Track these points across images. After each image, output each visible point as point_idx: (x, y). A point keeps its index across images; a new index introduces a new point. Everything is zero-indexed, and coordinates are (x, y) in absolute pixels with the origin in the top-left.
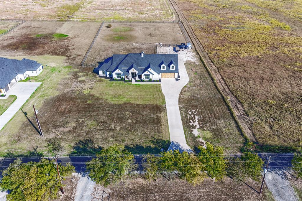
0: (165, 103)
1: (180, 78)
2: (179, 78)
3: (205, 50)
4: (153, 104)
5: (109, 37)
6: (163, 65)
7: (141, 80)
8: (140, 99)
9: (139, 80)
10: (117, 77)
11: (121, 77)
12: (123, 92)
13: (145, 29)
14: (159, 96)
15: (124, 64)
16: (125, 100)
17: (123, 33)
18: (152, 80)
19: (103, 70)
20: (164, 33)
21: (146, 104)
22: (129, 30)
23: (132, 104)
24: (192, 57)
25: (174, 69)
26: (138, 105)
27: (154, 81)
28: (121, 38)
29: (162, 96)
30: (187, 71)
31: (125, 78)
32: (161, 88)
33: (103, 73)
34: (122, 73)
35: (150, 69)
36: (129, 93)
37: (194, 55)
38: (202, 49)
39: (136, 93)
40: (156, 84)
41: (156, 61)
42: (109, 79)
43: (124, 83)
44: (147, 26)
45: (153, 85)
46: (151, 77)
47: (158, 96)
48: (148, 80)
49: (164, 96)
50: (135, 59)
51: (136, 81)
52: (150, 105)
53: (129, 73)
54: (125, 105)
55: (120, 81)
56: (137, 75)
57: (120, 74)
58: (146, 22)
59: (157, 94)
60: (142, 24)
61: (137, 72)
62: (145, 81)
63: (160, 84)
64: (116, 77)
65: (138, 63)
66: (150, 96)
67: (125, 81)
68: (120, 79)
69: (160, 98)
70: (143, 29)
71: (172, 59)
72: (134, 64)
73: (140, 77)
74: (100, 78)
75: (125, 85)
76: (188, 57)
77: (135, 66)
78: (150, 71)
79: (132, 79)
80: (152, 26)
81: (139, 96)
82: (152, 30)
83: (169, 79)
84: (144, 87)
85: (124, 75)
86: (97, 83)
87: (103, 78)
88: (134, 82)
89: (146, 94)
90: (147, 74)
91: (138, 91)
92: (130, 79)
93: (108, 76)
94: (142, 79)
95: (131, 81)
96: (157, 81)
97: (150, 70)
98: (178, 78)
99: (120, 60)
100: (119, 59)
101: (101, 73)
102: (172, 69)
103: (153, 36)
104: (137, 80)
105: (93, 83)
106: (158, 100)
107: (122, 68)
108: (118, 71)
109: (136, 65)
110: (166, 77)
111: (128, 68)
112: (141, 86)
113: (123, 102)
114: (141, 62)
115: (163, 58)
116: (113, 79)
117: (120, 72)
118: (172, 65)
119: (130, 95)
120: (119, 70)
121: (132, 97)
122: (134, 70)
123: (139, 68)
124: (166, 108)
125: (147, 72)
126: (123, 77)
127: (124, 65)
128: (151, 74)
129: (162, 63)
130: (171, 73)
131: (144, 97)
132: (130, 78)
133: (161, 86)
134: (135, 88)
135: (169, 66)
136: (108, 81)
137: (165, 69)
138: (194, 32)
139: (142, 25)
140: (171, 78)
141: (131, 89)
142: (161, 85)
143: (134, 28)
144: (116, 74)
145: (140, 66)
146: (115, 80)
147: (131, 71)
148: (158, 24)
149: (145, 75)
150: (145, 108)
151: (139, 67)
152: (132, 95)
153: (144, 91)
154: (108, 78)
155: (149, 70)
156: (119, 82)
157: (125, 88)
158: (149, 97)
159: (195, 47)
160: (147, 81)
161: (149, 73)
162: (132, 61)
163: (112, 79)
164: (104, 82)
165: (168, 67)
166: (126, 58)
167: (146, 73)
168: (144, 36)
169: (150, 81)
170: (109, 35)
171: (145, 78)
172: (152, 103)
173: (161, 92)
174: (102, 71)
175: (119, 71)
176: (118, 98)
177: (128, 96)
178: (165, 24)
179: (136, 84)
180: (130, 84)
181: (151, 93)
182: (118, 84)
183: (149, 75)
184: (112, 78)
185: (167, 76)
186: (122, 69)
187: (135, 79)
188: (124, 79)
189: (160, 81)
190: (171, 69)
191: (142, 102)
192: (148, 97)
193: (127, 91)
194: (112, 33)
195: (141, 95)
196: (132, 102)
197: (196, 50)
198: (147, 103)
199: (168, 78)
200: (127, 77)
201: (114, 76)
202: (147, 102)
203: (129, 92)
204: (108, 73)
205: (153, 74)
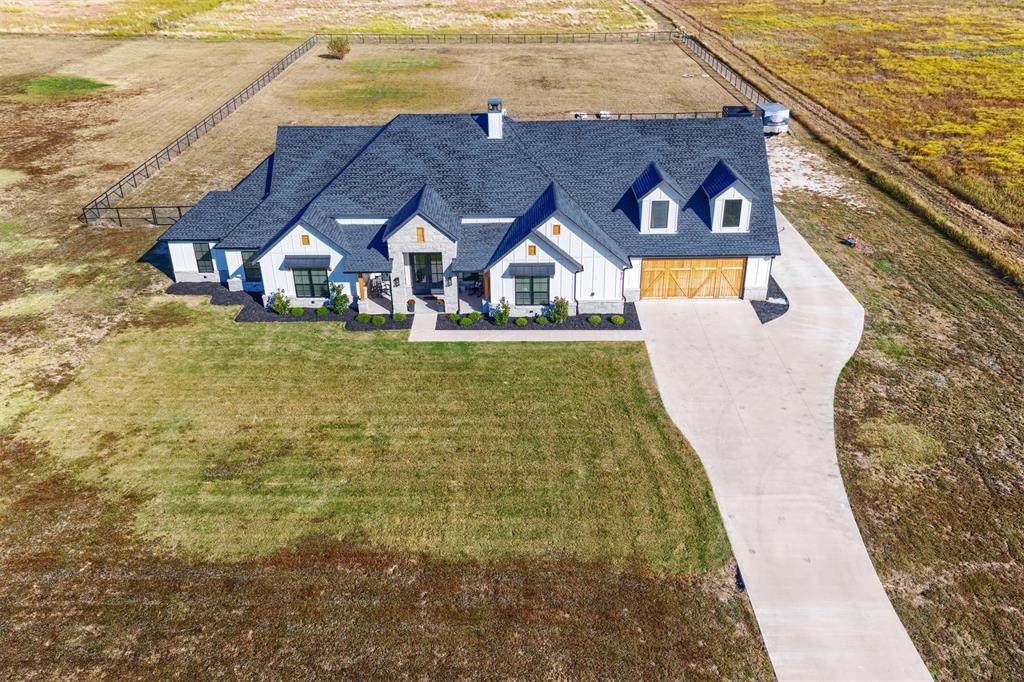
0: (726, 554)
1: (781, 295)
2: (781, 301)
3: (874, 137)
4: (600, 564)
5: (323, 92)
6: (657, 194)
7: (486, 315)
8: (469, 490)
9: (470, 310)
10: (301, 291)
11: (325, 294)
12: (317, 420)
13: (517, 62)
14: (645, 455)
15: (356, 192)
16: (319, 502)
17: (403, 77)
18: (571, 312)
19: (204, 236)
20: (612, 75)
21: (521, 562)
22: (432, 67)
23: (375, 561)
24: (809, 171)
25: (744, 226)
26: (438, 573)
27: (583, 322)
28: (384, 95)
29: (676, 459)
30: (818, 251)
31: (356, 299)
32: (651, 379)
33: (204, 262)
34: (336, 259)
35: (552, 221)
36: (370, 432)
37: (816, 163)
38: (856, 134)
39: (439, 431)
40: (607, 347)
41: (600, 172)
42: (239, 308)
43: (350, 335)
44: (525, 53)
45: (582, 358)
46: (561, 287)
47: (636, 462)
48: (538, 310)
49: (698, 465)
50: (440, 156)
51: (446, 322)
52: (568, 565)
53: (386, 255)
54: (297, 579)
55: (321, 318)
56: (451, 272)
57: (322, 263)
58: (523, 40)
59: (626, 445)
60: (499, 48)
61: (449, 251)
62: (514, 324)
63: (640, 346)
64: (290, 292)
65: (460, 186)
66: (562, 455)
67: (354, 320)
68: (319, 303)
69: (656, 479)
70: (507, 64)
71: (723, 153)
72: (427, 191)
73: (475, 286)
74: (170, 298)
75: (349, 355)
76: (789, 175)
77: (440, 203)
78: (553, 239)
79: (411, 305)
80: (549, 52)
81: (461, 463)
82: (548, 66)
83: (702, 303)
84: (510, 372)
85: (350, 272)
86: (134, 332)
87: (192, 302)
88: (424, 328)
89: (521, 438)
90: (531, 266)
91: (453, 406)
92: (400, 308)
93: (236, 285)
94: (495, 302)
95: (406, 323)
96: (608, 322)
97: (557, 230)
98: (772, 300)
99: (327, 165)
100: (320, 156)
101: (183, 258)
102: (727, 223)
103: (555, 87)
104: (451, 308)
105: (97, 335)
106: (640, 504)
107: (342, 222)
108: (297, 242)
109: (444, 197)
110: (673, 293)
111: (382, 222)
112: (482, 362)
113: (286, 533)
114: (483, 172)
115: (653, 150)
116: (265, 303)
117: (318, 247)
118: (731, 193)
119: (379, 447)
120: (312, 237)
121: (387, 473)
122: (430, 231)
123: (464, 221)
124: (748, 618)
125: (532, 251)
126: (346, 290)
127: (356, 199)
128: (558, 267)
129: (651, 179)
130: (720, 261)
131: (506, 464)
132: (402, 295)
133: (646, 365)
134: (428, 379)
135: (699, 205)
136: (227, 321)
137: (672, 228)
138: (774, 70)
139: (500, 51)
140: (715, 294)
141: (392, 391)
142: (649, 347)
143: (461, 58)
144: (290, 263)
145: (479, 209)
146: (278, 311)
147: (406, 240)
148: (582, 47)
149: (514, 271)
150: (509, 615)
151: (465, 214)
152: (397, 444)
153: (508, 405)
154: (234, 298)
155: (546, 228)
156: (307, 327)
157: (346, 376)
158: (553, 466)
159: (805, 125)
160: (533, 323)
161: (542, 257)
162: (419, 167)
163: (261, 303)
164: (184, 328)
165: (689, 210)
166: (373, 150)
167: (520, 254)
168: (510, 86)
169: (555, 316)
170: (327, 85)
171: (511, 300)
172: (586, 547)
173: (656, 415)
174: (190, 246)
175: (306, 240)
176: (254, 487)
177: (354, 461)
178: (615, 46)
179: (440, 345)
180: (394, 345)
181: (566, 432)
182: (294, 347)
183: (548, 271)
184: (258, 296)
185: (683, 282)
186: (338, 225)
187: (436, 304)
188: (355, 308)
189: (630, 319)
190: (718, 226)
191: (485, 528)
192: (543, 475)
193: (353, 411)
194: (346, 76)
195: (479, 446)
196: (384, 531)
197: (816, 137)
198: (535, 549)
199: (692, 294)
200: (376, 293)
201: (277, 281)
202: (537, 535)
203: (375, 420)
204: (234, 260)
205: (576, 268)
